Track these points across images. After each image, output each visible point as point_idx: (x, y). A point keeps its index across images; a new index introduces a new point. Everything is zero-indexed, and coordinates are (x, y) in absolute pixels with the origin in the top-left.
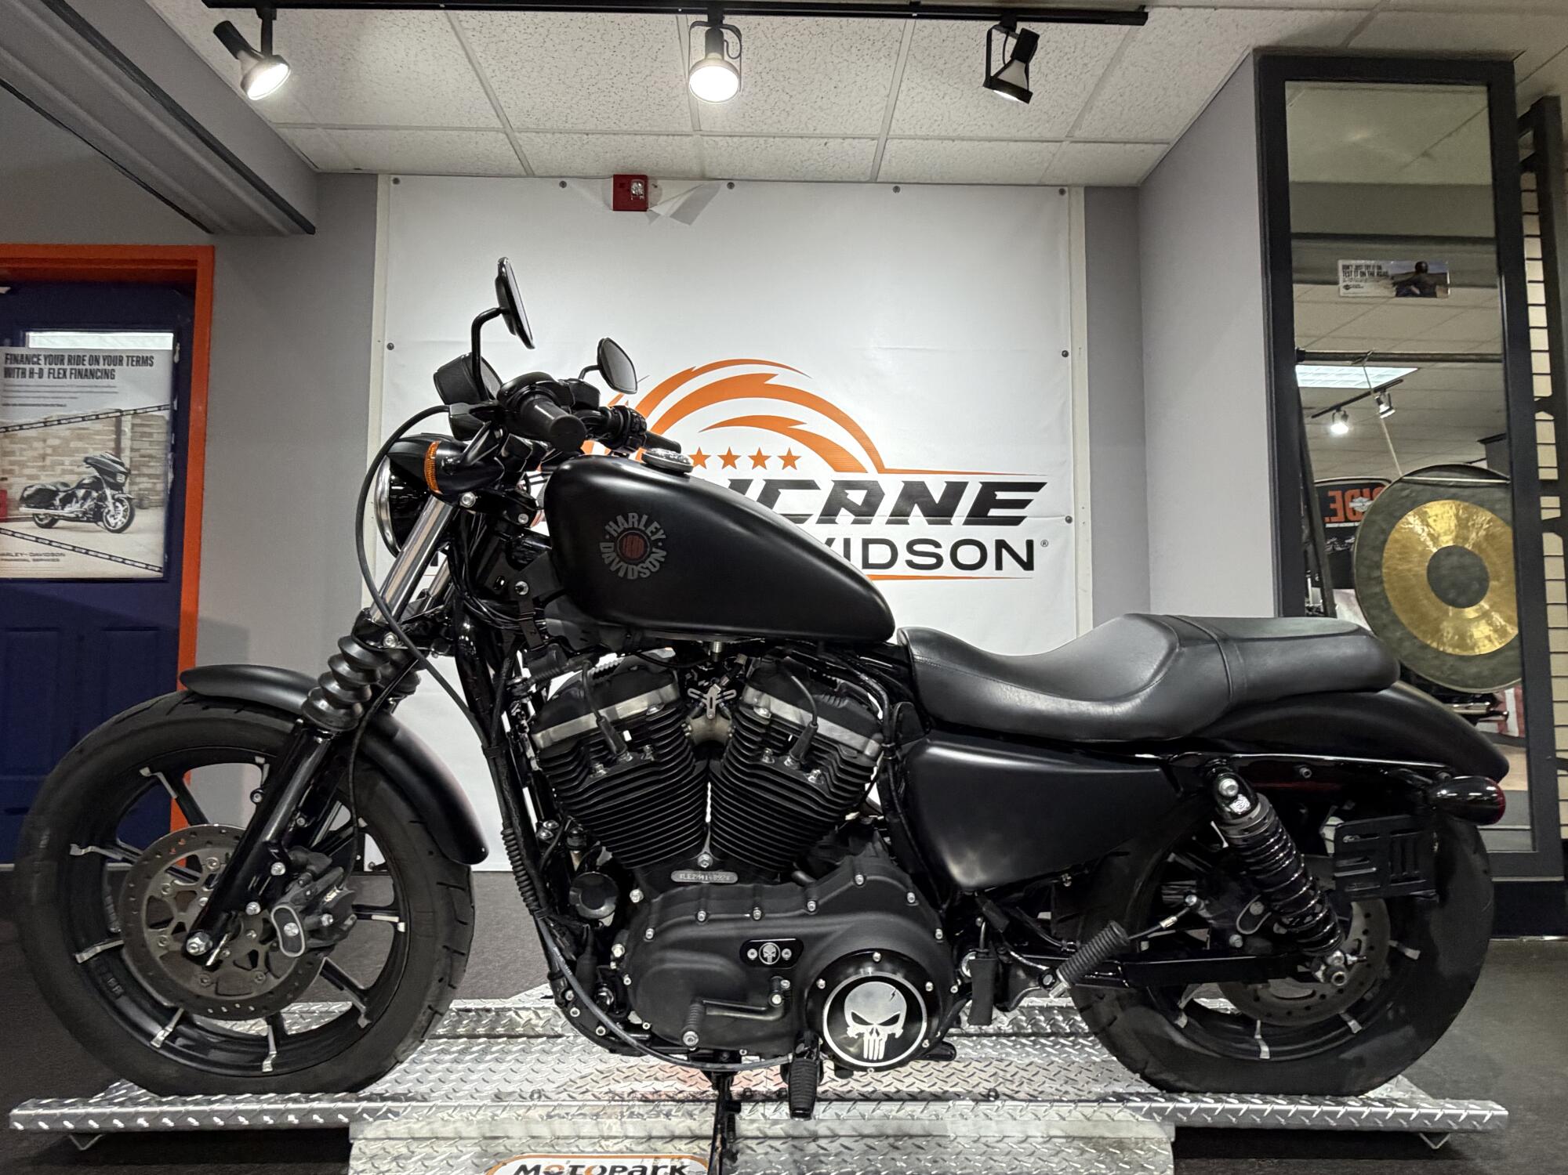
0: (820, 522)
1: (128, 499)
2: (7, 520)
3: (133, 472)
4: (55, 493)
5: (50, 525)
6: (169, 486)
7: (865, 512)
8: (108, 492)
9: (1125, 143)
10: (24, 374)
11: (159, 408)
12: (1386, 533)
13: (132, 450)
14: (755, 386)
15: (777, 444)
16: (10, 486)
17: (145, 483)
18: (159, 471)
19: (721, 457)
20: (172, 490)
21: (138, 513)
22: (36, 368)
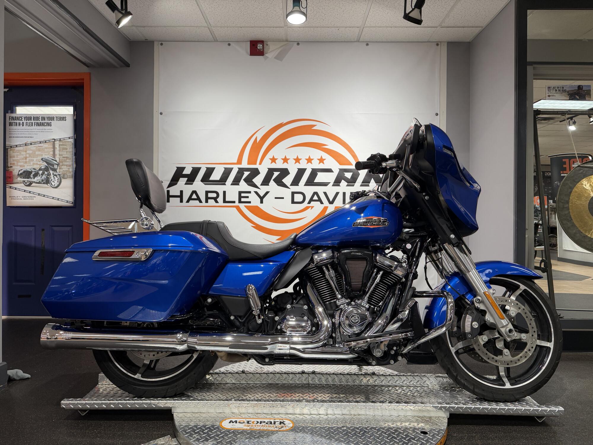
0: (333, 185)
1: (59, 175)
2: (13, 183)
3: (60, 164)
4: (31, 172)
5: (29, 185)
6: (74, 169)
7: (352, 182)
8: (51, 172)
9: (464, 27)
10: (16, 124)
11: (69, 138)
12: (572, 188)
13: (59, 155)
14: (308, 130)
15: (316, 154)
16: (14, 170)
17: (65, 168)
18: (70, 163)
19: (294, 159)
20: (76, 171)
21: (63, 180)
22: (21, 122)
